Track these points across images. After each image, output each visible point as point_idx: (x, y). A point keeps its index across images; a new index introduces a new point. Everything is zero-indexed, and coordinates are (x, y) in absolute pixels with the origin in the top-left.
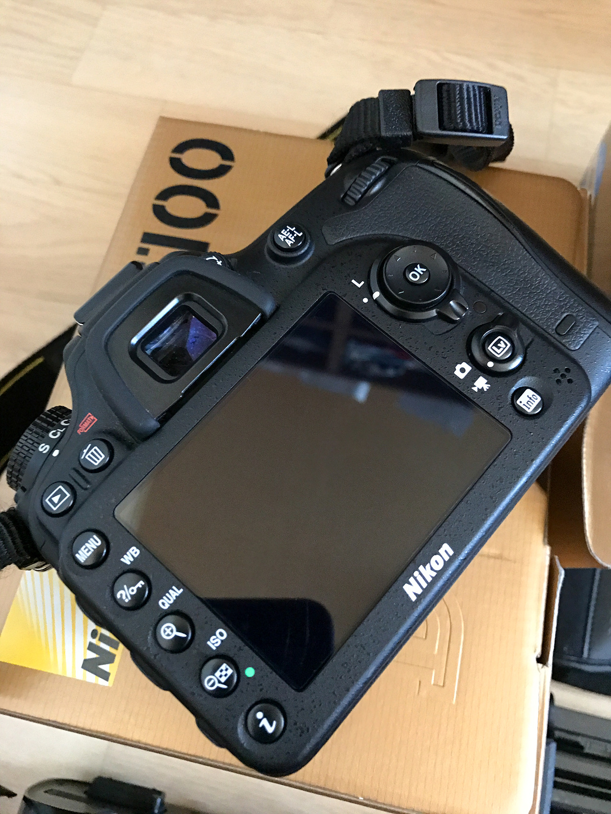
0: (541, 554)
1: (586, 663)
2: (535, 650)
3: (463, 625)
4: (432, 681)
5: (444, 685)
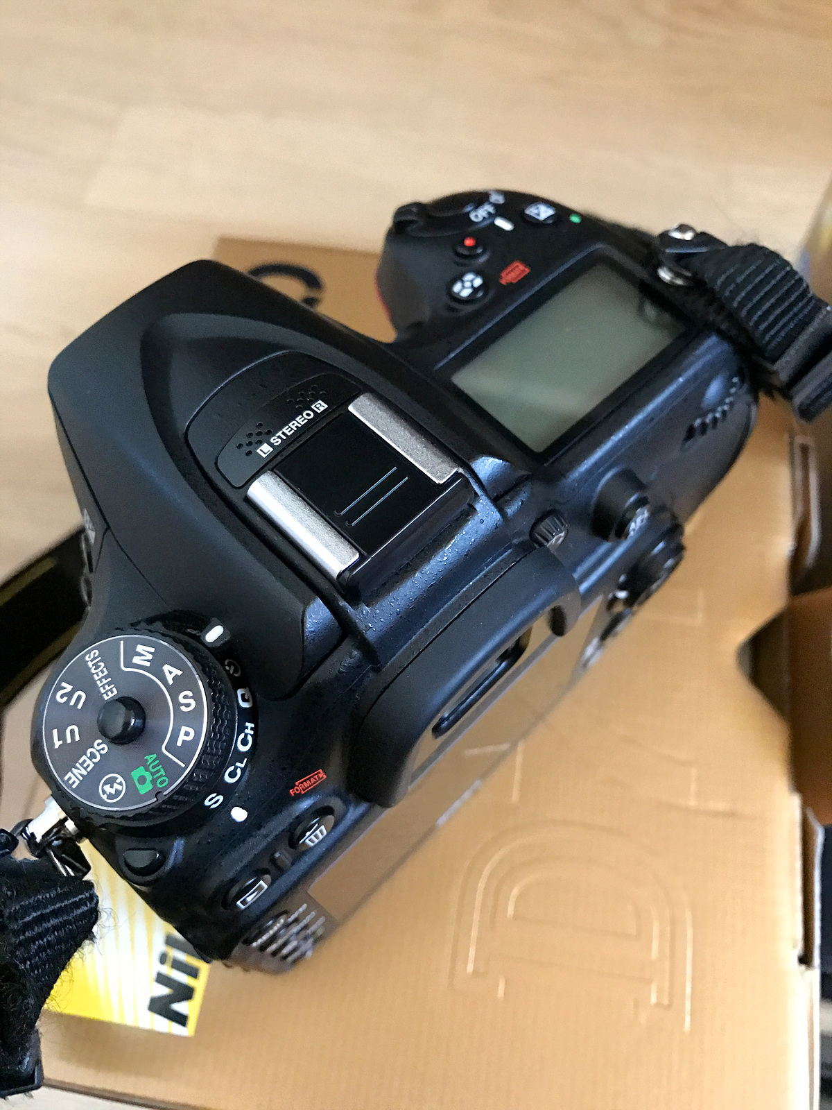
0: (790, 807)
2: (794, 947)
3: (688, 915)
4: (653, 1000)
5: (669, 1006)
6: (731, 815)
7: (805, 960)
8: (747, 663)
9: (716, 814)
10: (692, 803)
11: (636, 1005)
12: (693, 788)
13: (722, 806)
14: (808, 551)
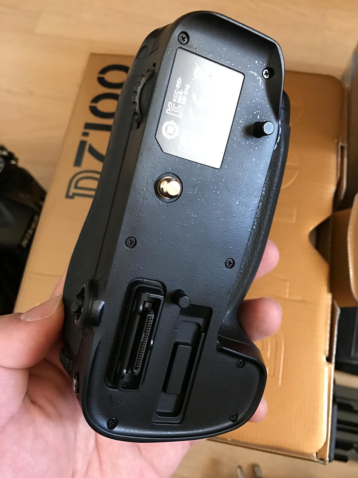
1: (354, 359)
2: (325, 353)
3: (283, 342)
6: (302, 301)
7: (329, 360)
9: (297, 301)
10: (287, 297)
12: (288, 290)
13: (299, 298)
14: (341, 192)
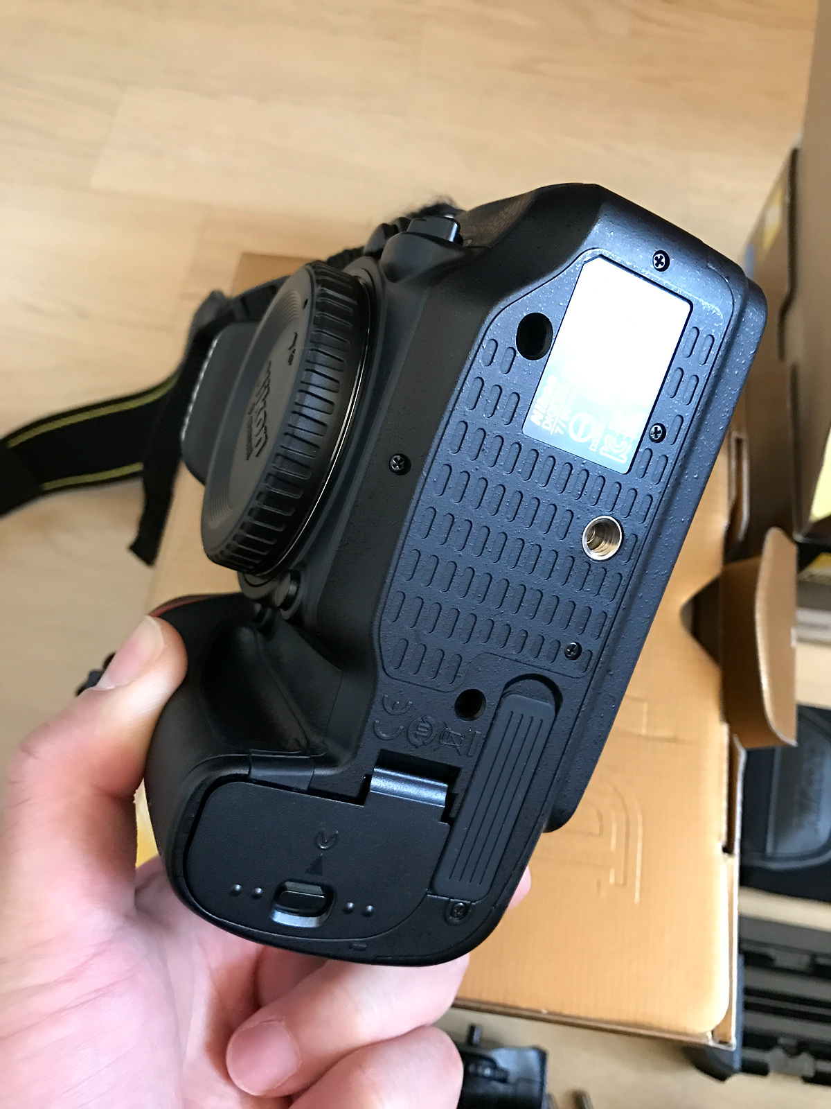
0: (720, 733)
1: (773, 859)
2: (720, 838)
3: (640, 818)
4: (612, 880)
5: (625, 884)
6: (674, 740)
7: (728, 849)
8: (689, 619)
9: (663, 740)
10: (643, 731)
11: (599, 884)
12: (645, 719)
13: (667, 733)
14: (739, 527)
